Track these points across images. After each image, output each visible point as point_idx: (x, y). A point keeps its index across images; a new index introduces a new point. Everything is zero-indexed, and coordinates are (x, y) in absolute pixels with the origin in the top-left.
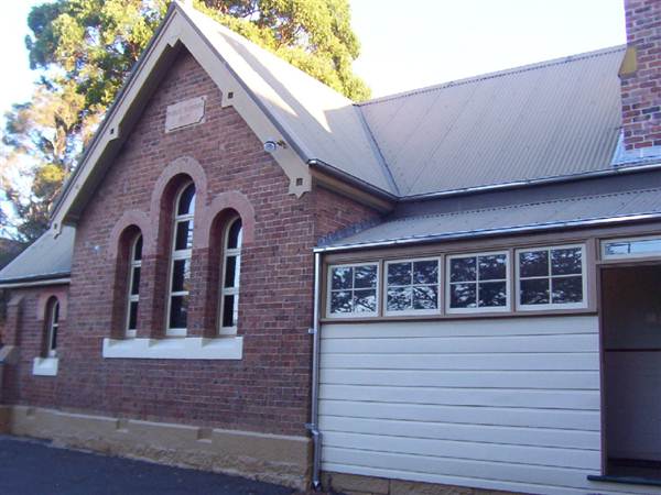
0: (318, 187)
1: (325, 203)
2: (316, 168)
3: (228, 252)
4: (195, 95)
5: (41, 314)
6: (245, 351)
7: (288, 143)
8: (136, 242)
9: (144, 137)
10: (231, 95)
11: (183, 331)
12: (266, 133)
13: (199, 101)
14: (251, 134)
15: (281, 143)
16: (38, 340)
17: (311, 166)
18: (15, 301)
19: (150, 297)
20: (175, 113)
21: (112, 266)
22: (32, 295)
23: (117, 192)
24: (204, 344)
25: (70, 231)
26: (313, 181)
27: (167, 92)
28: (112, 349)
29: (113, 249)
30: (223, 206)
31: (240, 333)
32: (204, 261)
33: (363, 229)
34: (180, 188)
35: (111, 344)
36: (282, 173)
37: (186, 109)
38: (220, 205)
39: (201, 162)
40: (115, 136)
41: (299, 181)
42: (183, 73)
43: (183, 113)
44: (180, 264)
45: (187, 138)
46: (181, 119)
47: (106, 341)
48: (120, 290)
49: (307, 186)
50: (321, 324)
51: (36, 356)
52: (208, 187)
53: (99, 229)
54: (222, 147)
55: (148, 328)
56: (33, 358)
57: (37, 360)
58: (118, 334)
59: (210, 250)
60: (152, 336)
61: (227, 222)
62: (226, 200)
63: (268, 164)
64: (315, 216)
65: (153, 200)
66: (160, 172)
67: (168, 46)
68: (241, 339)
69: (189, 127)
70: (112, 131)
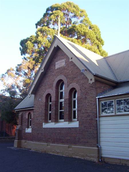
0: (96, 81)
1: (98, 85)
2: (96, 76)
3: (73, 99)
4: (62, 59)
5: (27, 117)
6: (79, 125)
7: (87, 70)
8: (49, 98)
9: (50, 71)
10: (72, 58)
11: (63, 120)
12: (82, 68)
13: (63, 60)
14: (78, 68)
15: (86, 70)
16: (26, 124)
17: (94, 75)
18: (20, 114)
19: (54, 112)
20: (58, 64)
21: (44, 104)
22: (24, 112)
23: (44, 85)
24: (69, 124)
25: (33, 96)
26: (95, 79)
27: (55, 59)
28: (45, 126)
29: (44, 100)
30: (71, 87)
31: (78, 120)
32: (68, 102)
33: (109, 91)
34: (60, 83)
36: (86, 78)
37: (60, 63)
39: (65, 76)
40: (43, 71)
41: (91, 80)
42: (59, 54)
43: (60, 64)
44: (61, 103)
45: (61, 70)
46: (59, 66)
47: (43, 123)
48: (46, 110)
49: (93, 81)
50: (99, 117)
52: (68, 83)
53: (40, 95)
54: (70, 72)
55: (54, 119)
57: (26, 129)
58: (46, 122)
59: (69, 99)
60: (55, 122)
61: (73, 91)
63: (83, 76)
64: (96, 88)
65: (54, 86)
66: (55, 79)
67: (55, 47)
68: (78, 122)
69: (61, 67)
70: (42, 70)
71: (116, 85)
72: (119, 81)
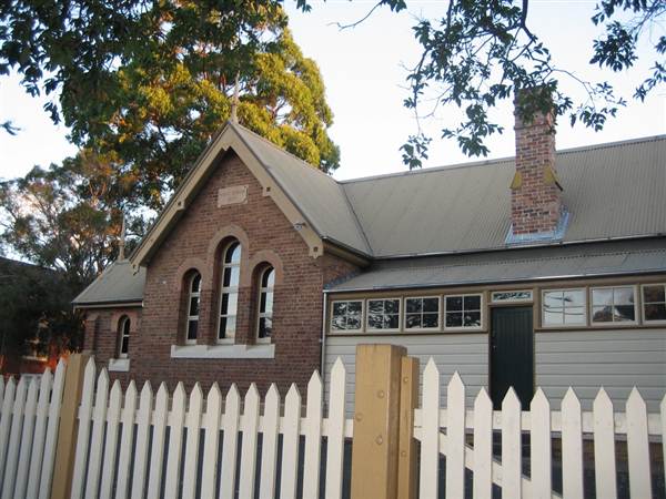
0: (326, 252)
1: (330, 262)
2: (327, 241)
3: (262, 290)
4: (239, 183)
5: (114, 328)
6: (276, 353)
7: (308, 224)
8: (193, 279)
9: (202, 208)
10: (268, 189)
12: (295, 219)
13: (242, 188)
14: (281, 214)
15: (304, 224)
16: (112, 347)
17: (324, 240)
18: (92, 317)
19: (207, 317)
20: (224, 194)
21: (177, 296)
22: (107, 314)
23: (179, 245)
24: (247, 349)
25: (143, 269)
26: (324, 248)
27: (218, 179)
28: (177, 352)
29: (178, 284)
30: (260, 260)
31: (272, 342)
32: (248, 295)
33: (351, 277)
34: (228, 245)
35: (176, 349)
36: (302, 242)
37: (234, 193)
38: (258, 259)
39: (245, 230)
40: (182, 207)
41: (316, 249)
42: (231, 167)
43: (230, 195)
45: (233, 213)
46: (230, 200)
47: (173, 347)
48: (182, 312)
49: (320, 252)
50: (327, 336)
51: (111, 357)
52: (251, 247)
53: (165, 269)
54: (260, 220)
55: (205, 337)
56: (108, 359)
57: (111, 360)
58: (181, 343)
59: (252, 288)
60: (209, 344)
61: (263, 269)
62: (263, 255)
63: (292, 235)
64: (324, 270)
65: (210, 251)
66: (213, 234)
67: (222, 150)
68: (273, 345)
69: (236, 205)
70: (180, 204)
71: (368, 264)
72: (376, 255)
